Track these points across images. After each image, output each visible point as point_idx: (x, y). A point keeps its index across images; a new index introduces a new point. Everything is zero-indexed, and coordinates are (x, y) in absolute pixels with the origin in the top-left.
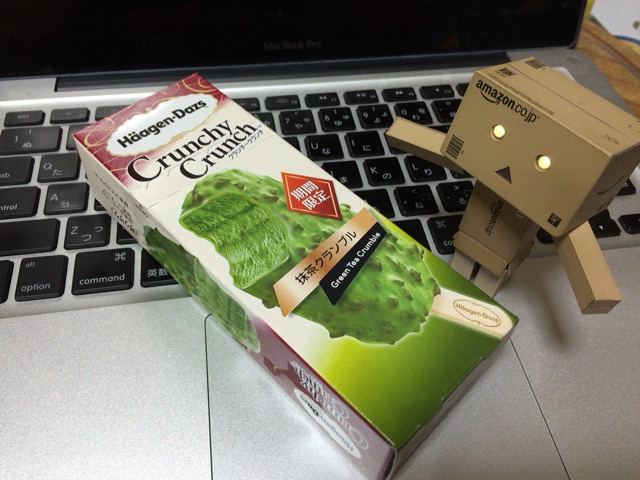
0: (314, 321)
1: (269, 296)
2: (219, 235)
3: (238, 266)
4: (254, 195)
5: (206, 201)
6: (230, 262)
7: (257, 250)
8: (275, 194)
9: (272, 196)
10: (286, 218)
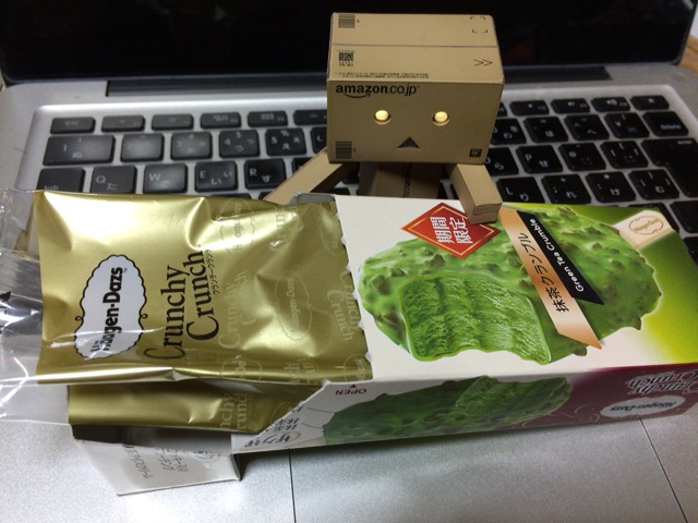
0: (616, 330)
1: (571, 345)
2: (463, 335)
3: (517, 346)
4: (421, 271)
5: (402, 316)
6: (509, 350)
7: (504, 317)
8: (430, 254)
9: (432, 258)
10: (473, 267)
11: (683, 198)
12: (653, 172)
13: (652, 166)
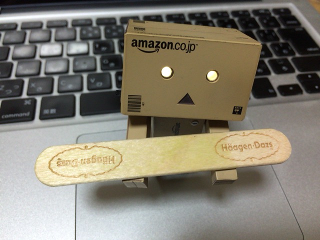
11: (297, 55)
12: (283, 44)
13: (282, 41)
